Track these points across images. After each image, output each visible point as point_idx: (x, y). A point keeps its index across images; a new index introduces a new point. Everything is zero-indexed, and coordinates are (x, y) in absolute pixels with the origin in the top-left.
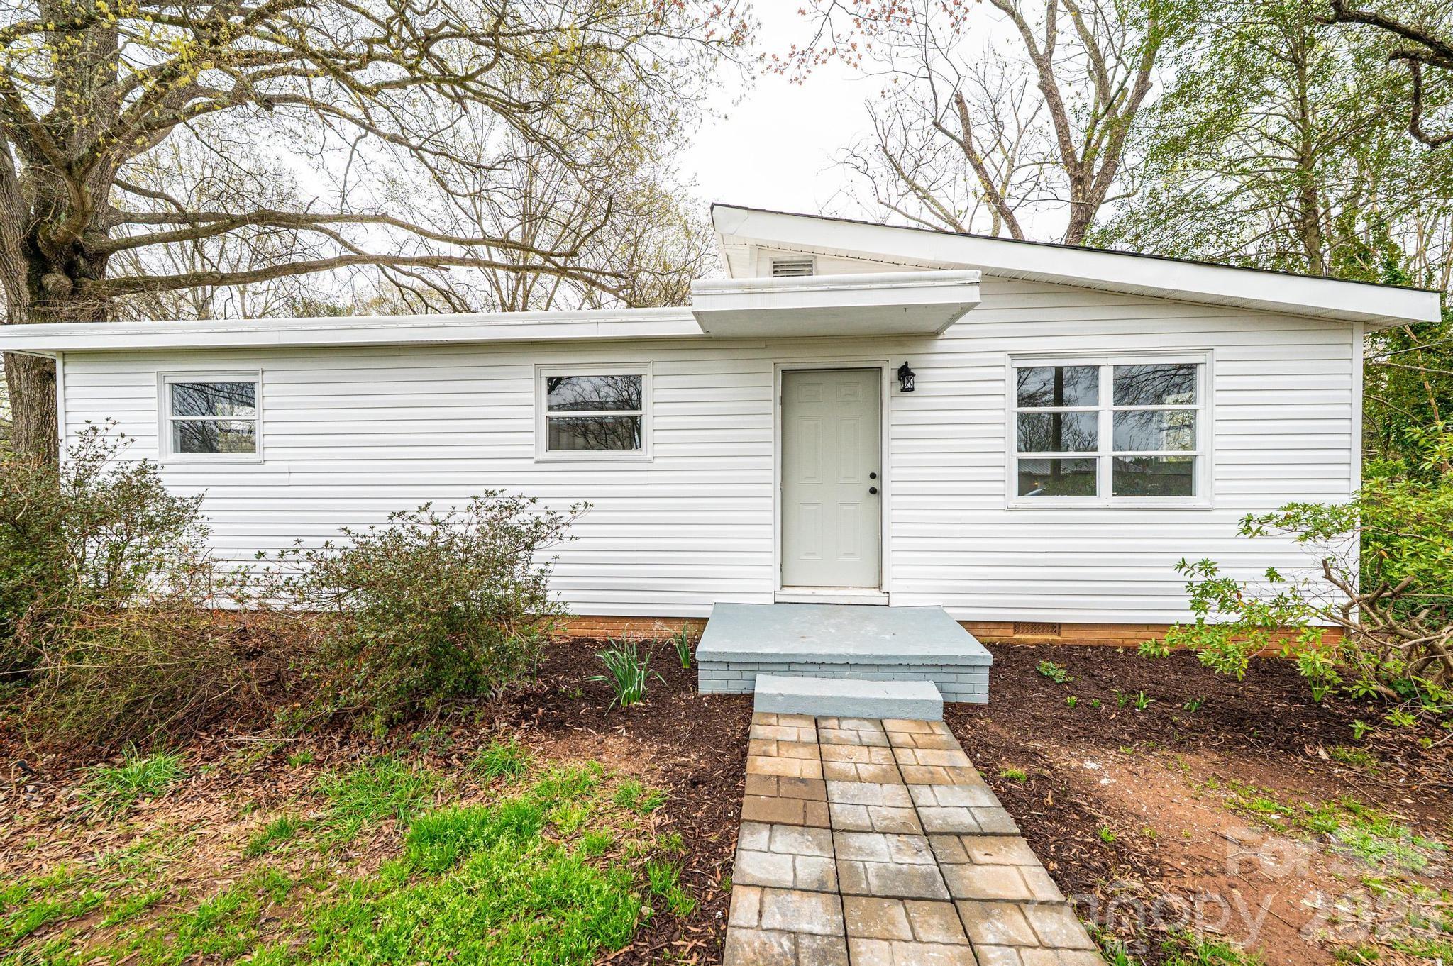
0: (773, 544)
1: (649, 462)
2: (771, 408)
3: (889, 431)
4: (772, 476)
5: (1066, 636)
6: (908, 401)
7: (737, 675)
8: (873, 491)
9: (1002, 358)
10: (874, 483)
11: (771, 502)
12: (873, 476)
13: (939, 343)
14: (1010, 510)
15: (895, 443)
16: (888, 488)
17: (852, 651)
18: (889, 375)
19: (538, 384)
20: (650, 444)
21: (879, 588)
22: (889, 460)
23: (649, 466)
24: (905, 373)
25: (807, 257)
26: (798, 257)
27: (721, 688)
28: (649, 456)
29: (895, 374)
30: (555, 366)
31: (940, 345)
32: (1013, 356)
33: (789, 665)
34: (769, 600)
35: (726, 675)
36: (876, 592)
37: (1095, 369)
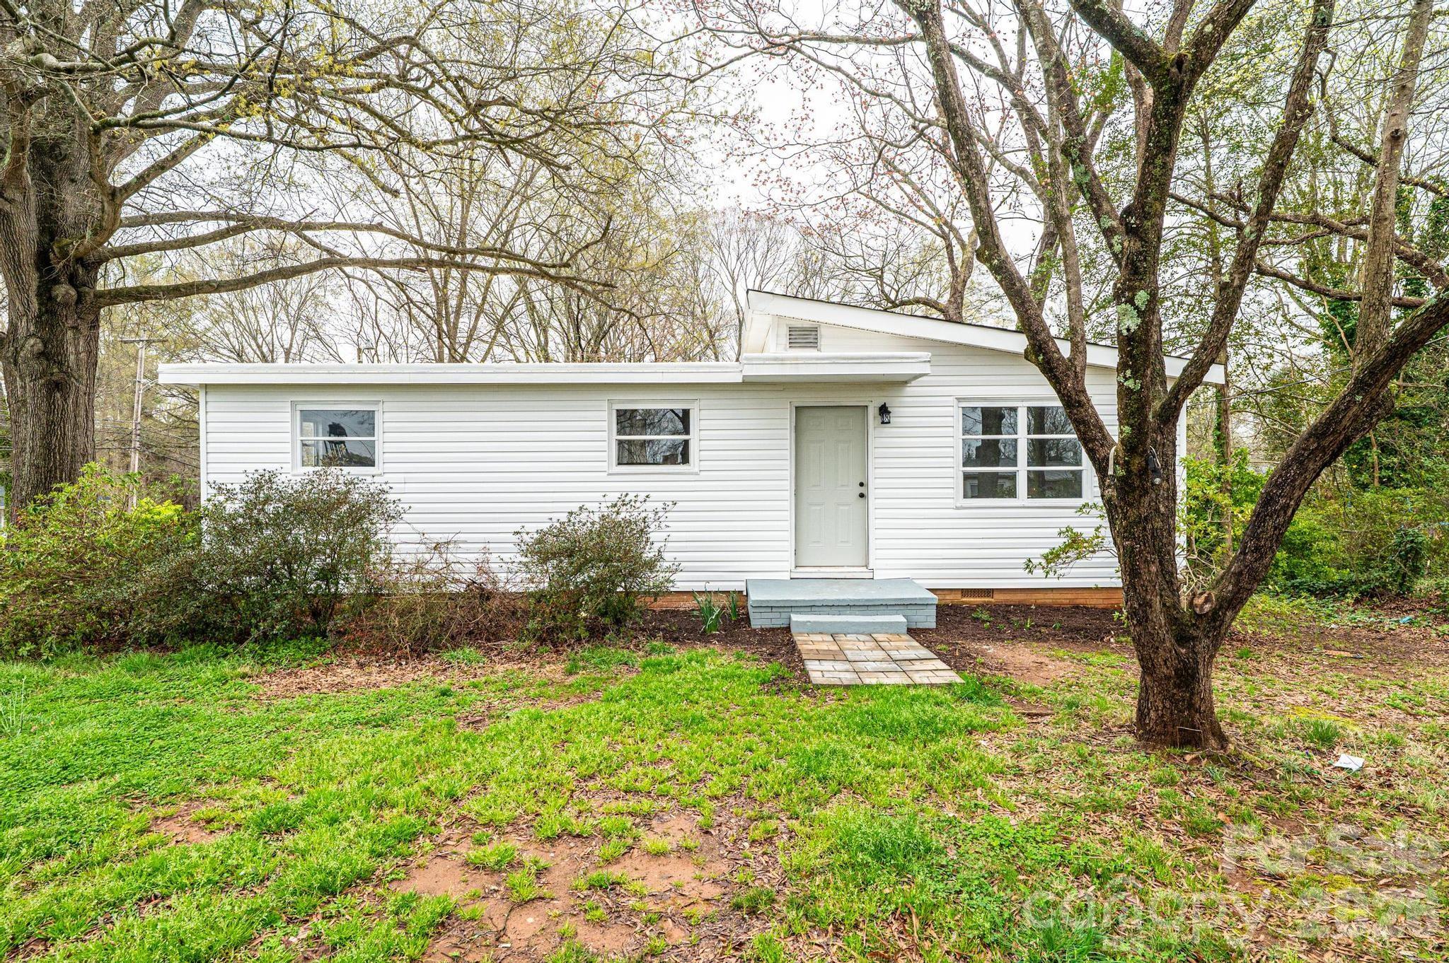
0: (789, 535)
1: (697, 474)
2: (787, 433)
3: (872, 451)
4: (788, 485)
5: (998, 598)
6: (886, 430)
7: (777, 615)
8: (862, 496)
9: (952, 400)
10: (862, 490)
11: (788, 505)
12: (862, 484)
13: (908, 389)
14: (957, 508)
15: (878, 460)
16: (872, 493)
17: (851, 597)
18: (873, 412)
19: (610, 414)
20: (697, 461)
21: (866, 566)
22: (872, 473)
23: (696, 478)
24: (884, 410)
25: (815, 325)
26: (807, 325)
27: (767, 624)
28: (696, 470)
29: (877, 411)
30: (621, 401)
31: (909, 390)
32: (959, 400)
33: (812, 607)
34: (786, 576)
35: (771, 615)
36: (864, 569)
37: (1014, 410)
